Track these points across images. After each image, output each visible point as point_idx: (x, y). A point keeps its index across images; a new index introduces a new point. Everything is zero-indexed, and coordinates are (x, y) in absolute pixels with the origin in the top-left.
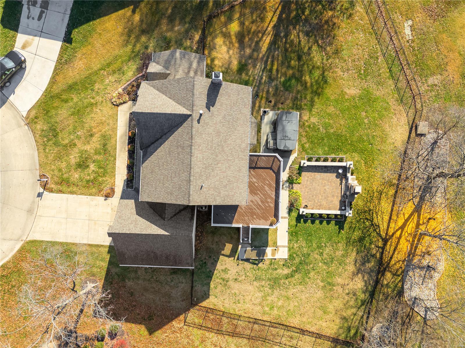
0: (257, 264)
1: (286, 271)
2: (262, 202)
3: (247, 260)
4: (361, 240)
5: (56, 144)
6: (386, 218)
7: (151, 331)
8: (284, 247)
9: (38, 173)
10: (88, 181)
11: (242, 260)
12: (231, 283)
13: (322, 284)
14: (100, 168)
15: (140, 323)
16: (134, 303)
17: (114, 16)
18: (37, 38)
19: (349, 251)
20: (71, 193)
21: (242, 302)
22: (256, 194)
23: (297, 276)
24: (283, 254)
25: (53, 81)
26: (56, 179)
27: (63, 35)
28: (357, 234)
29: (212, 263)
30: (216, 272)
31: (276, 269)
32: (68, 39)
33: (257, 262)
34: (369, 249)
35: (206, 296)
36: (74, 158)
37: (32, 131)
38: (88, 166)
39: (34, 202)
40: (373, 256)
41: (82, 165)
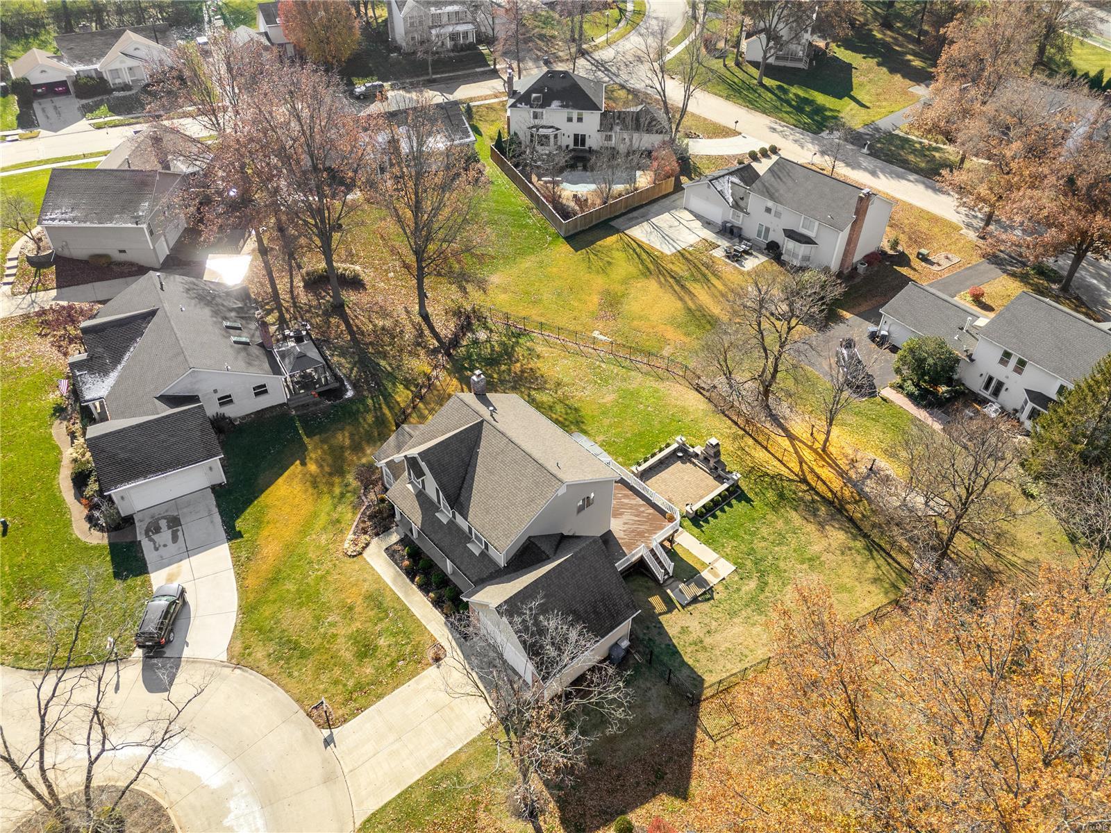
0: (712, 598)
1: (752, 584)
3: (695, 600)
4: (781, 496)
5: (304, 656)
6: (776, 463)
7: (681, 792)
8: (716, 560)
9: (302, 714)
10: (391, 666)
11: (689, 604)
12: (708, 641)
13: (805, 566)
14: (394, 635)
15: (654, 796)
16: (615, 773)
18: (185, 563)
19: (785, 514)
21: (746, 652)
23: (770, 579)
24: (725, 568)
25: (242, 589)
26: (339, 699)
27: (224, 535)
28: (771, 495)
29: (660, 634)
30: (675, 641)
31: (739, 590)
32: (233, 534)
33: (708, 596)
34: (801, 499)
37: (252, 669)
38: (376, 646)
39: (325, 758)
40: (813, 501)
41: (366, 651)
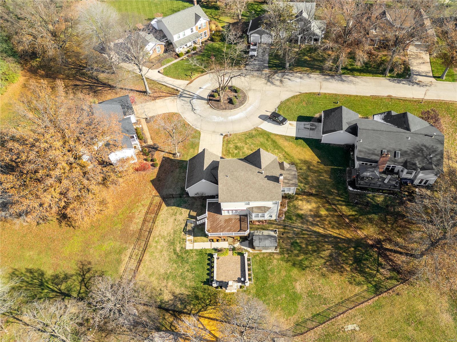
0: (183, 231)
1: (178, 249)
2: (221, 226)
3: (186, 225)
4: (197, 297)
5: (246, 138)
7: (153, 182)
8: (193, 247)
9: (232, 133)
10: (229, 150)
11: (186, 222)
12: (174, 217)
13: (168, 272)
14: (236, 154)
15: (157, 176)
16: (167, 173)
17: (313, 154)
18: (295, 128)
19: (189, 290)
20: (223, 145)
21: (162, 224)
22: (225, 223)
23: (175, 256)
24: (189, 246)
25: (276, 135)
26: (229, 139)
27: (299, 136)
28: (200, 294)
29: (185, 206)
30: (181, 208)
31: (180, 243)
32: (297, 138)
33: (185, 231)
34: (190, 304)
35: (168, 205)
36: (239, 145)
37: (251, 130)
38: (236, 150)
39: (218, 133)
40: (185, 307)
41: (236, 148)
